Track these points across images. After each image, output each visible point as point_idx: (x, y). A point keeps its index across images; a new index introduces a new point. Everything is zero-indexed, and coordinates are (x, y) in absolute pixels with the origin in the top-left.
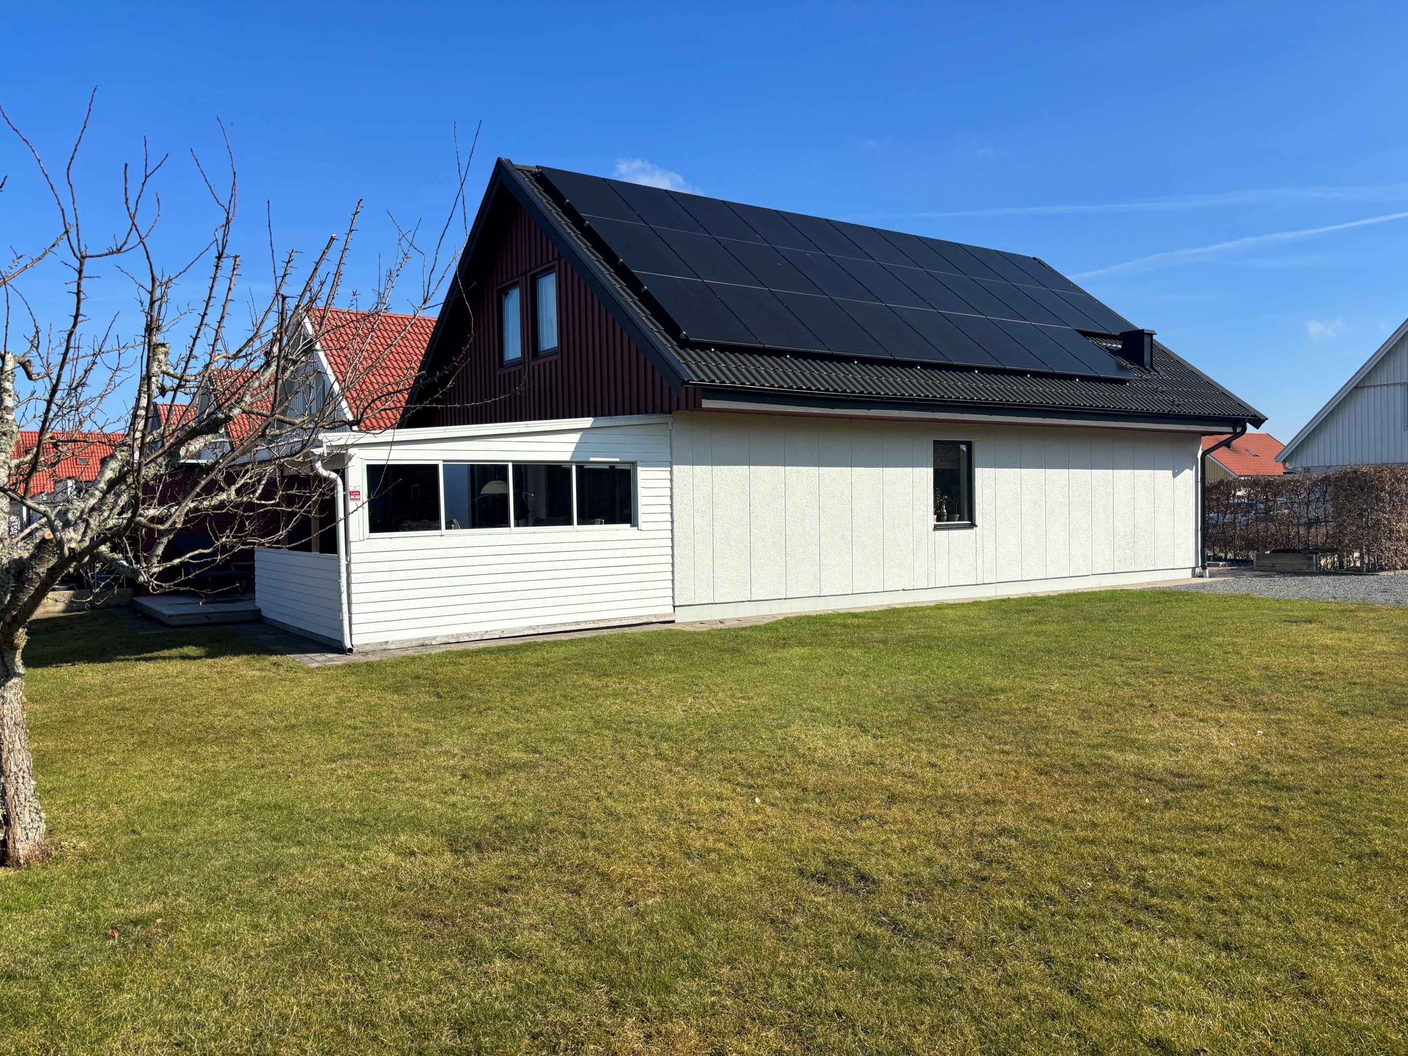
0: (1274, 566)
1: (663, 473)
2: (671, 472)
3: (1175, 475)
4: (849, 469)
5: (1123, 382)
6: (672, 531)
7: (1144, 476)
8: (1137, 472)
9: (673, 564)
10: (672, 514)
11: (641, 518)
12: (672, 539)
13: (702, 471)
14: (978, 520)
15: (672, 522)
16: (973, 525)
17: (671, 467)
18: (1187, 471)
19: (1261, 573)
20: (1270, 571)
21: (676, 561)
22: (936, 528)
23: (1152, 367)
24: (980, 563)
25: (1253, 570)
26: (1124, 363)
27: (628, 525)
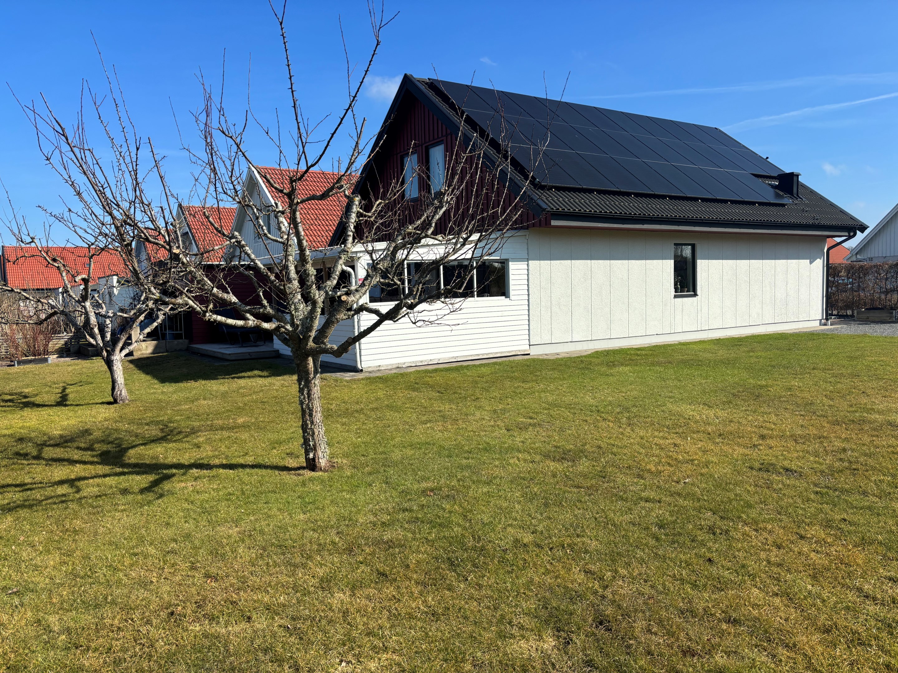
0: (868, 318)
1: (522, 265)
2: (528, 265)
3: (811, 263)
4: (627, 261)
5: (783, 205)
6: (528, 300)
7: (793, 263)
8: (789, 261)
9: (529, 320)
10: (528, 290)
11: (512, 293)
12: (528, 305)
13: (545, 264)
14: (699, 292)
15: (528, 295)
16: (695, 295)
17: (528, 262)
18: (818, 260)
19: (861, 323)
20: (867, 321)
21: (531, 318)
22: (676, 297)
23: (798, 195)
24: (699, 317)
25: (854, 320)
26: (781, 193)
27: (504, 297)
